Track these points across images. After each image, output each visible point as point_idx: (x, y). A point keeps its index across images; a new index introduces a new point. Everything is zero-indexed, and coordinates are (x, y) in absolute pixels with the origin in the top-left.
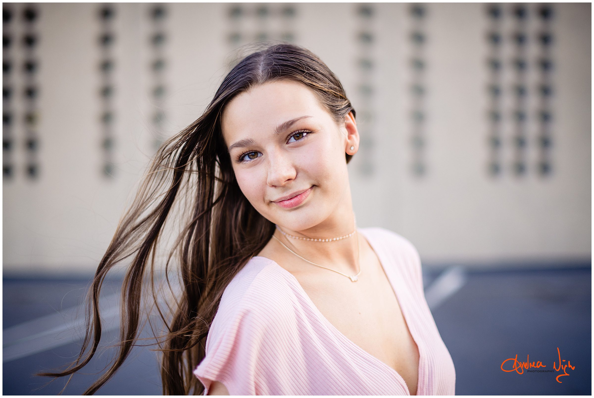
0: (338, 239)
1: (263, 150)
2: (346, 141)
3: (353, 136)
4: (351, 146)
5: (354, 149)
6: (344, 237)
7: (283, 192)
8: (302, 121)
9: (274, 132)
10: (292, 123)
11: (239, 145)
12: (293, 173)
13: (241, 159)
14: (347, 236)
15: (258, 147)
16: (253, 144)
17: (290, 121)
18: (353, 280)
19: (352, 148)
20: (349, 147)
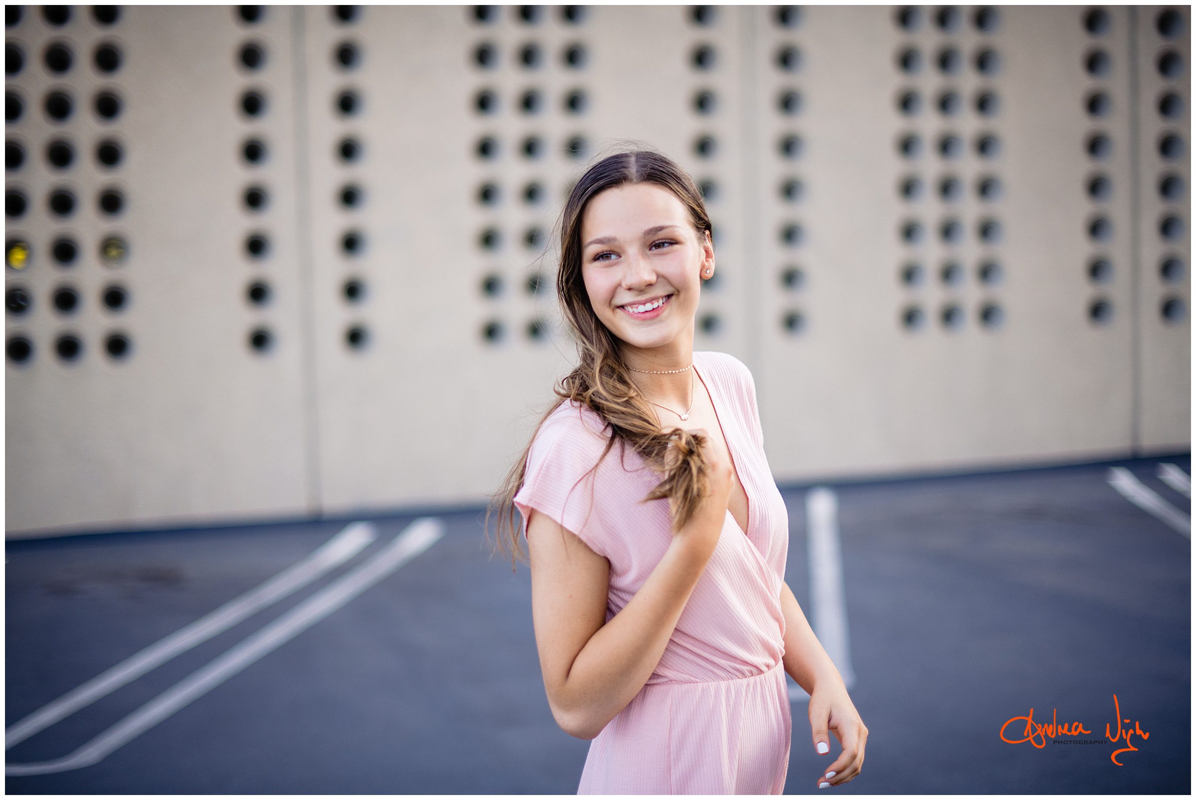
0: (674, 372)
1: (624, 252)
2: (703, 262)
3: (710, 260)
4: (707, 270)
5: (710, 272)
6: (681, 370)
7: (638, 295)
8: (671, 229)
9: (640, 235)
10: (661, 228)
11: (600, 241)
12: (653, 278)
13: (598, 257)
14: (684, 370)
15: (619, 247)
16: (616, 243)
17: (659, 227)
18: (683, 419)
19: (708, 272)
20: (704, 271)
